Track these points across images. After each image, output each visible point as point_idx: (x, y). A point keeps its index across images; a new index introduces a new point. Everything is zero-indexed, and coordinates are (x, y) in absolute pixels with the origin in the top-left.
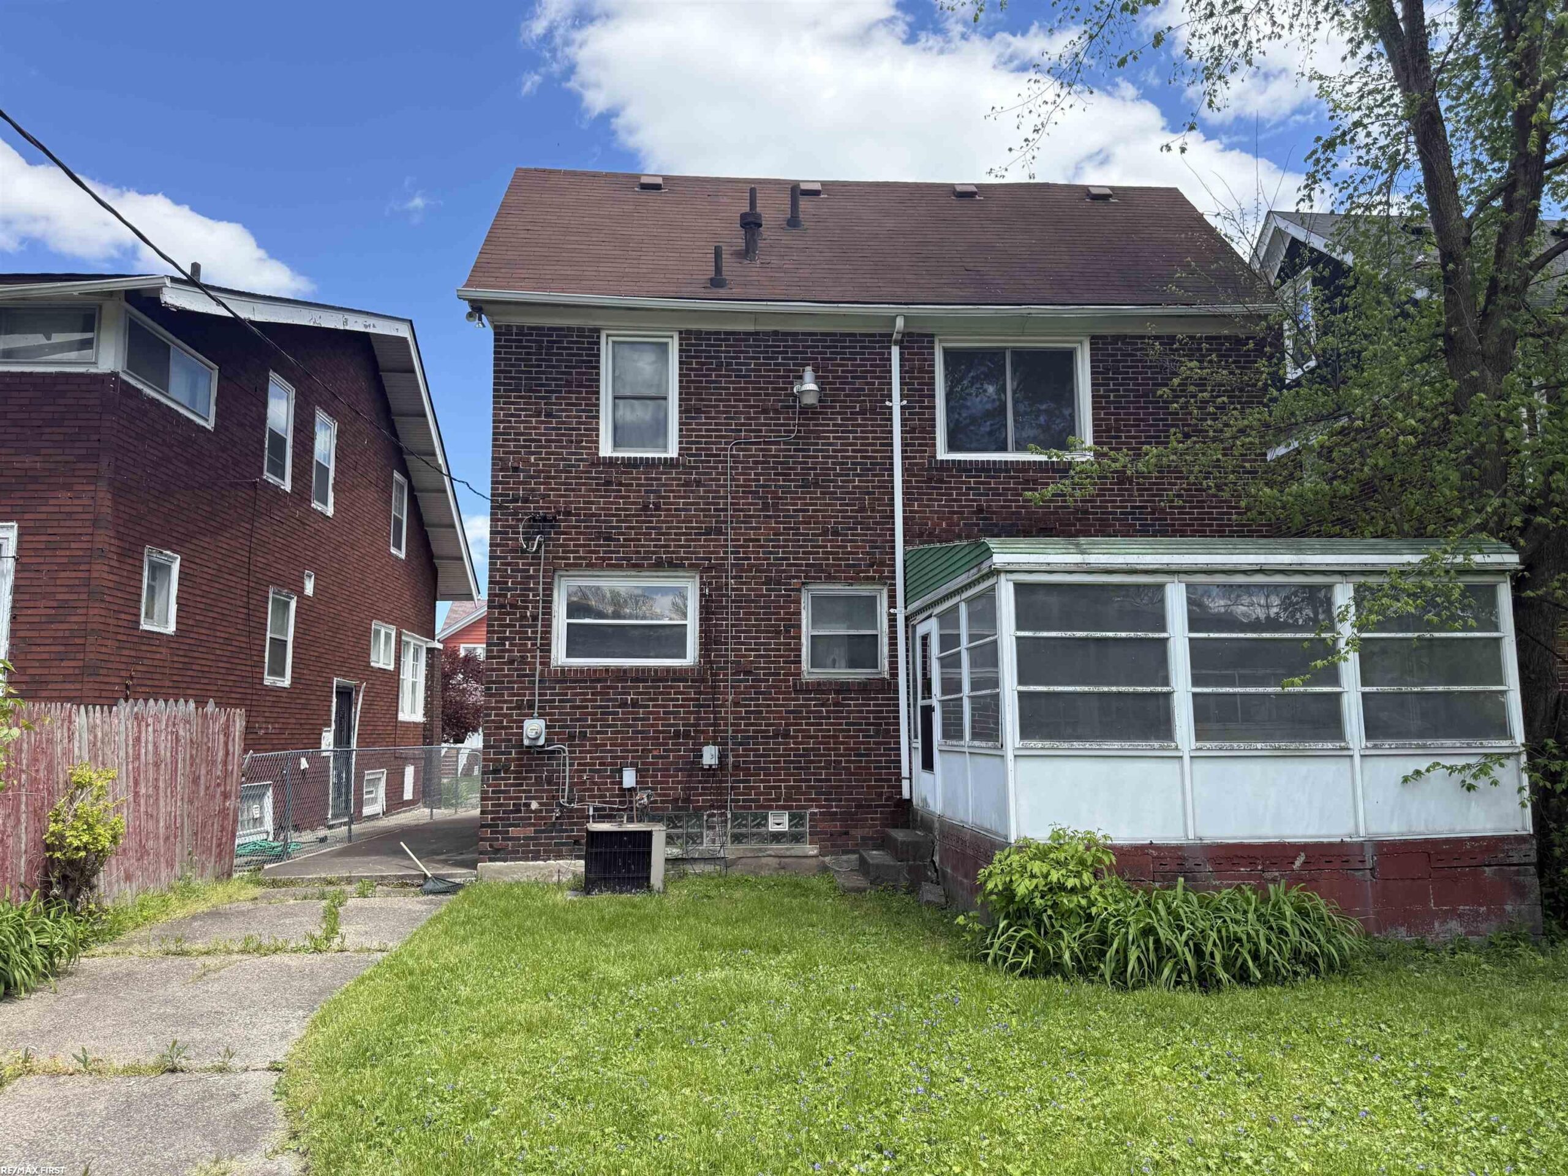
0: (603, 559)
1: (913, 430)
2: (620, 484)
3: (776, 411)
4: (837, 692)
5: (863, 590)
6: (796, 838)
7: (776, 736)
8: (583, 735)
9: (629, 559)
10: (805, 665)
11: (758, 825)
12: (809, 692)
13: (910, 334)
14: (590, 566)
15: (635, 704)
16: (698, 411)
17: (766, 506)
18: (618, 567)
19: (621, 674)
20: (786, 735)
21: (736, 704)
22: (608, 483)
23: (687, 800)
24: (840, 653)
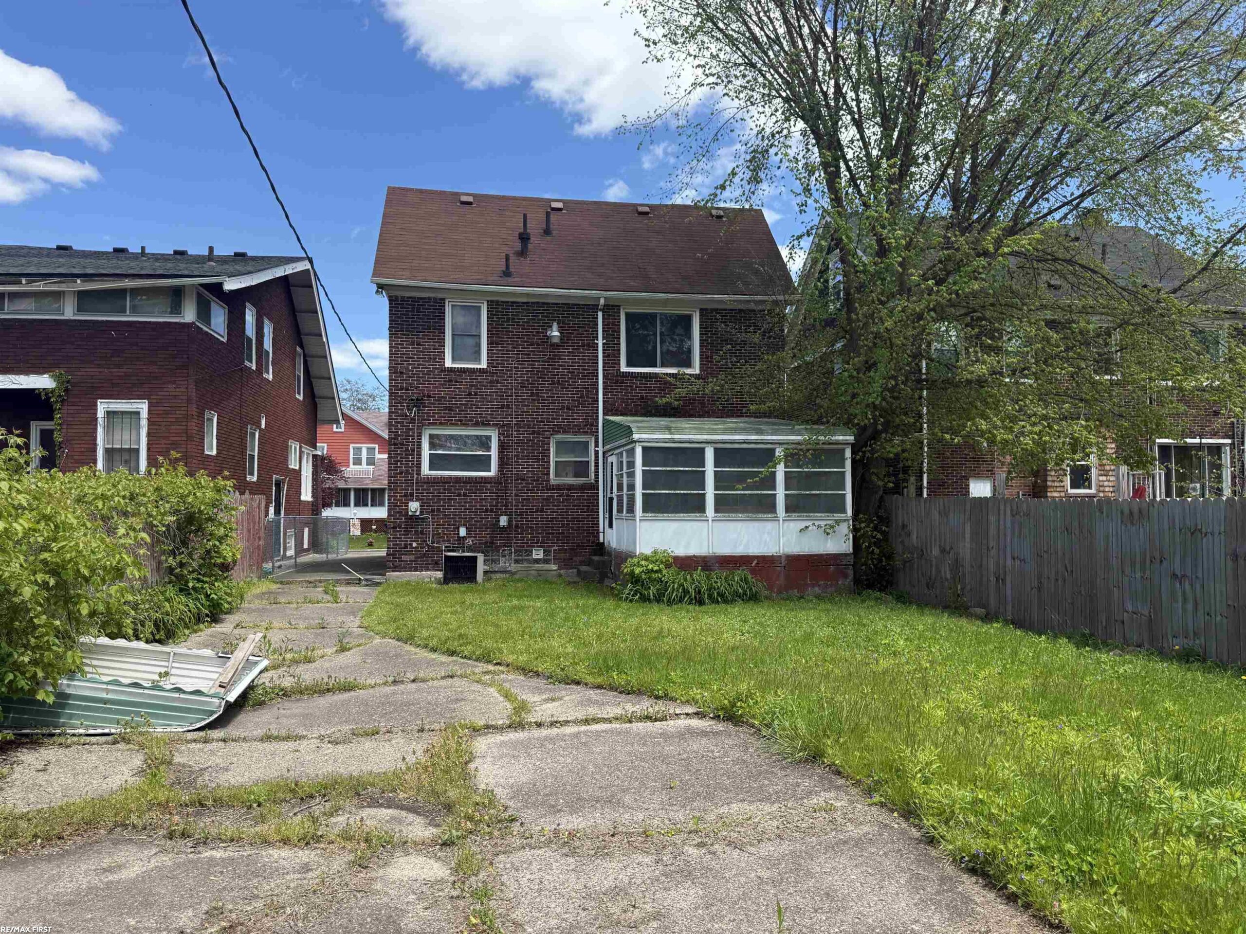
0: (448, 420)
1: (609, 356)
2: (457, 382)
3: (538, 345)
4: (568, 490)
5: (582, 438)
6: (545, 561)
7: (537, 511)
8: (439, 510)
9: (461, 421)
10: (552, 475)
11: (528, 555)
12: (553, 489)
13: (608, 305)
14: (441, 424)
15: (465, 495)
16: (497, 344)
17: (532, 395)
18: (456, 425)
19: (458, 479)
20: (542, 511)
21: (517, 495)
22: (451, 381)
23: (492, 543)
24: (570, 469)
